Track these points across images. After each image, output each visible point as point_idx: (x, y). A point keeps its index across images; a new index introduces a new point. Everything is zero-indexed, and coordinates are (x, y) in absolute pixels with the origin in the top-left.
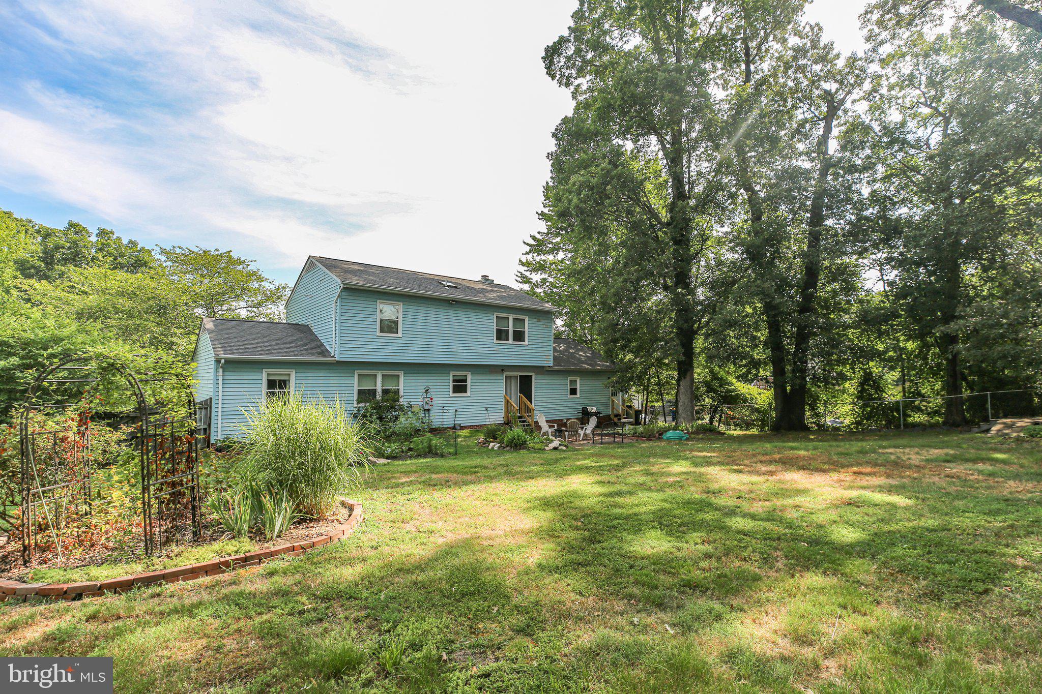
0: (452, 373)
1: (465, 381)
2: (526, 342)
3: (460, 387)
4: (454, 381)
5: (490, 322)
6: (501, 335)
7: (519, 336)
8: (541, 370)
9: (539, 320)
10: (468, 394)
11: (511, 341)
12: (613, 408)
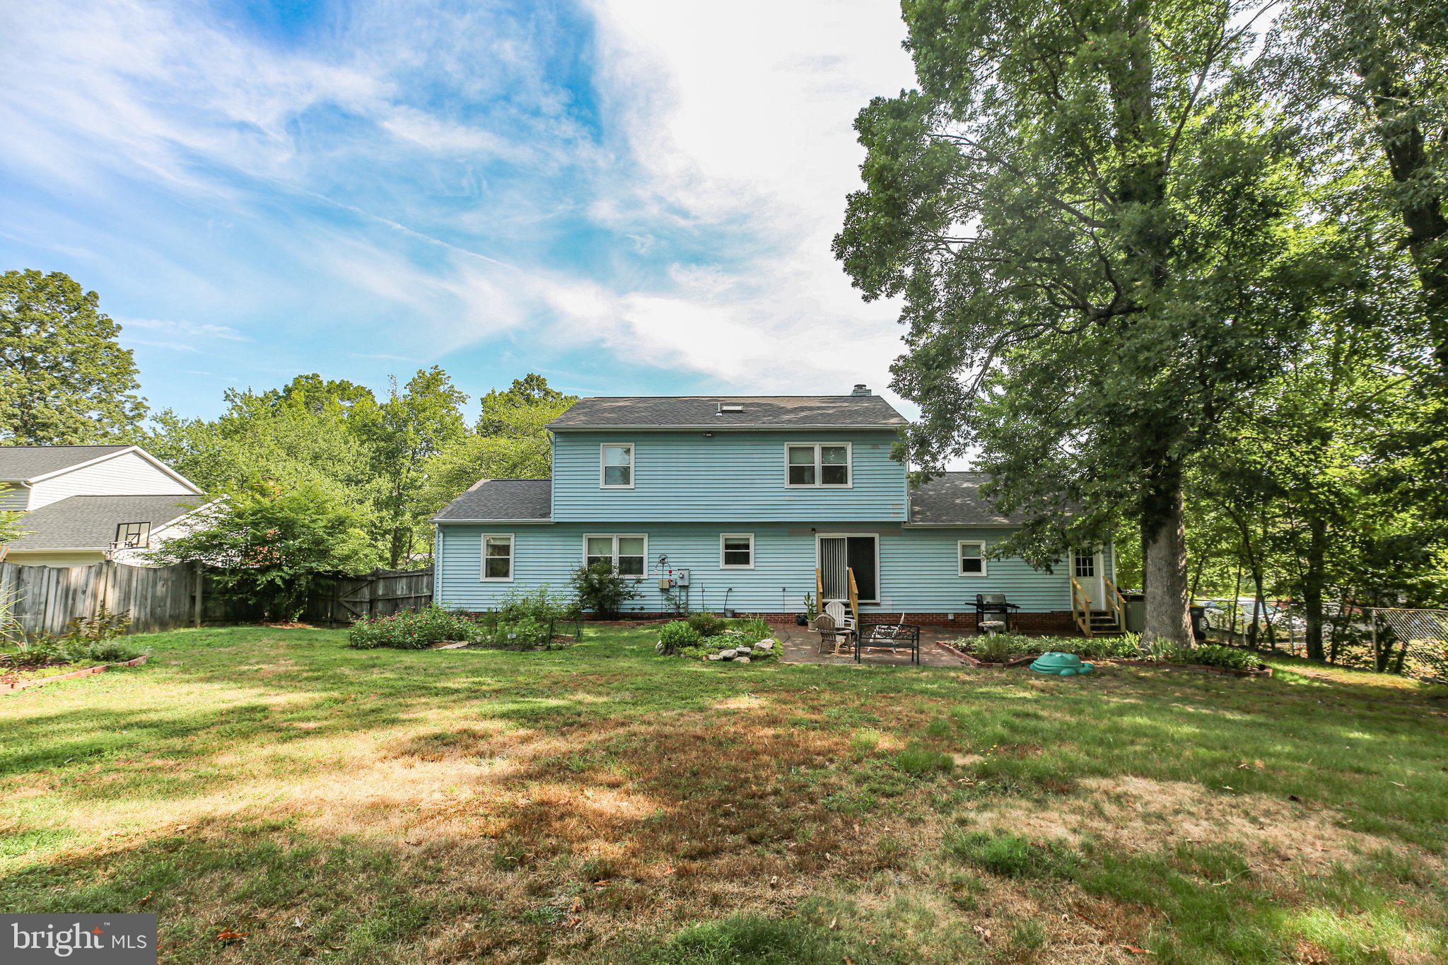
0: (723, 536)
1: (747, 547)
2: (850, 485)
3: (737, 555)
4: (727, 547)
5: (780, 458)
6: (799, 475)
7: (835, 475)
8: (892, 529)
9: (875, 446)
10: (751, 566)
11: (818, 483)
12: (1075, 600)
